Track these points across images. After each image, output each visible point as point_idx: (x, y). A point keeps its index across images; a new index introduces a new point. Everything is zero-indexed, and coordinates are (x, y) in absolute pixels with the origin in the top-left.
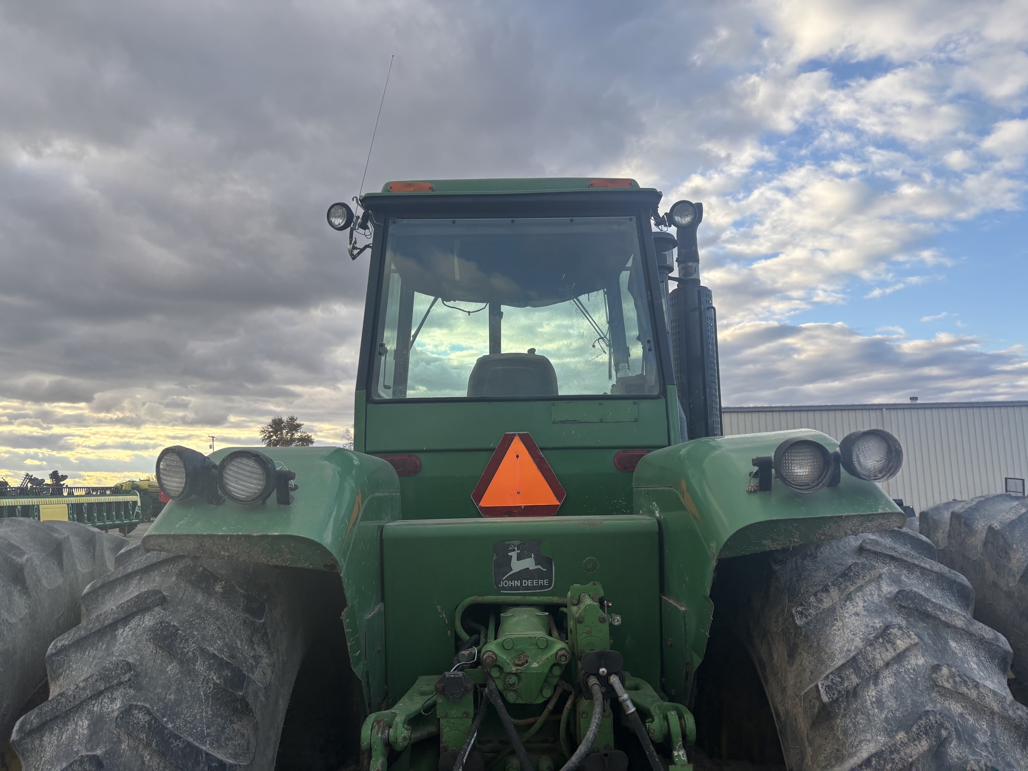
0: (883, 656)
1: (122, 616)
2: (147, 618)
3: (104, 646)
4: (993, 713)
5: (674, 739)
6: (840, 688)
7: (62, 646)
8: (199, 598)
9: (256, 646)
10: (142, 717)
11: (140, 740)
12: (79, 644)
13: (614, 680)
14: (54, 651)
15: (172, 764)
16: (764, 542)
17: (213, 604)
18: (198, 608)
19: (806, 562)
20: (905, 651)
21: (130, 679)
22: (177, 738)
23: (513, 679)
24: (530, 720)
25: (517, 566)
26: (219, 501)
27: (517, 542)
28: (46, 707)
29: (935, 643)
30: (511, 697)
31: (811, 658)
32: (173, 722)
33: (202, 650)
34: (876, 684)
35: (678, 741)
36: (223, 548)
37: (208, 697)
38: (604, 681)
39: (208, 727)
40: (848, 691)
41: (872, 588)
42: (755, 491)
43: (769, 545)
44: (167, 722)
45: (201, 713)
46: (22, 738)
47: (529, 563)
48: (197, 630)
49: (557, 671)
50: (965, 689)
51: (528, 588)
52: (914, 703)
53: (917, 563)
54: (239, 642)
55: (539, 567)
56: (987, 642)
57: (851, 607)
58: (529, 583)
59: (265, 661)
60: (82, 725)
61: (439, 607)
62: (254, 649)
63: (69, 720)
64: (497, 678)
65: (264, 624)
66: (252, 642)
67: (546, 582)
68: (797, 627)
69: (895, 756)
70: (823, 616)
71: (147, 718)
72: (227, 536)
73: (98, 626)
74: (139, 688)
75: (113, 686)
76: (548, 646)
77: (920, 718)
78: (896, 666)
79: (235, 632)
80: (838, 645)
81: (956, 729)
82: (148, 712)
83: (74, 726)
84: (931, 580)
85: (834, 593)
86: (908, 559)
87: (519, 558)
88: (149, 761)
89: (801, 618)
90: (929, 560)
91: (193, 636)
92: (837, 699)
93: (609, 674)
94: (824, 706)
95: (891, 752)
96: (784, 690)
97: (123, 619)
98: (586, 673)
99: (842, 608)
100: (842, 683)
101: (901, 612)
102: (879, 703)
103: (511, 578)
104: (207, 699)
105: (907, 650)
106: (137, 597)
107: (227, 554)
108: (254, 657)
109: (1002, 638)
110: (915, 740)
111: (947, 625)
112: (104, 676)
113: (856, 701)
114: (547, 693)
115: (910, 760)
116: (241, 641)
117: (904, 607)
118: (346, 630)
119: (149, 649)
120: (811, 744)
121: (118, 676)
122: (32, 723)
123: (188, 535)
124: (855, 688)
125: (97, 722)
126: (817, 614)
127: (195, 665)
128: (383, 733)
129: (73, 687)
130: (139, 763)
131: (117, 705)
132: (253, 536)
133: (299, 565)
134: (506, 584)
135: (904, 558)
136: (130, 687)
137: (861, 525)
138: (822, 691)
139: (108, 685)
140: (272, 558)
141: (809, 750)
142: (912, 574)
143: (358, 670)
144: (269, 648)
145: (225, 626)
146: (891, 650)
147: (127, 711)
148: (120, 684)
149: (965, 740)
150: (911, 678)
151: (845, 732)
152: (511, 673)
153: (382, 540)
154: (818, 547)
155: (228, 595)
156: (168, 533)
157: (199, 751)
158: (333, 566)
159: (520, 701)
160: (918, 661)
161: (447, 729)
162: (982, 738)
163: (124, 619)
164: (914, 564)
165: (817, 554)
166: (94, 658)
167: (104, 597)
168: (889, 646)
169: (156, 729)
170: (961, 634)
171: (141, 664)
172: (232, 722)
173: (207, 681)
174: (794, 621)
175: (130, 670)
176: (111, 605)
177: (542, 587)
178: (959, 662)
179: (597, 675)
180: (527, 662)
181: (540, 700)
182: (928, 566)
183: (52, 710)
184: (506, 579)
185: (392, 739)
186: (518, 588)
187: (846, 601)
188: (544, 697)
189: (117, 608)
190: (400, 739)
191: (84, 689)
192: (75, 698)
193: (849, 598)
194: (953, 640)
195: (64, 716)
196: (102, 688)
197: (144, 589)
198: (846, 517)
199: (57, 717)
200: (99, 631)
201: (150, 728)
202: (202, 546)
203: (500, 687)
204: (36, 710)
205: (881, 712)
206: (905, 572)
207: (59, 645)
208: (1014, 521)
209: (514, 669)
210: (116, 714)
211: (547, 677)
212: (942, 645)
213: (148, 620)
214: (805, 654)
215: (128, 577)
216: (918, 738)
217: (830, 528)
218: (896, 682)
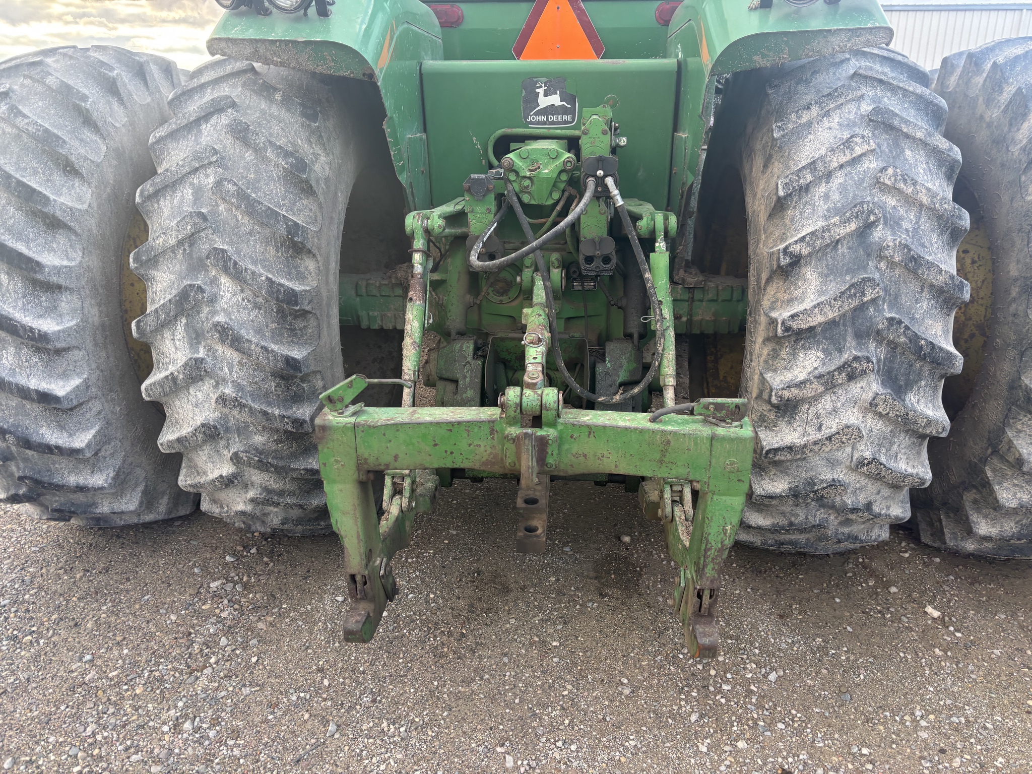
0: (840, 158)
1: (203, 114)
2: (223, 117)
3: (193, 138)
4: (921, 205)
5: (657, 233)
6: (795, 184)
7: (160, 136)
8: (263, 105)
9: (314, 146)
10: (231, 187)
11: (232, 203)
12: (173, 135)
13: (609, 181)
14: (154, 140)
15: (259, 221)
16: (756, 58)
17: (275, 110)
18: (263, 112)
19: (799, 87)
20: (860, 156)
21: (217, 161)
22: (260, 203)
23: (527, 183)
24: (543, 220)
25: (544, 101)
26: (266, 13)
27: (545, 79)
28: (157, 179)
29: (890, 151)
30: (526, 198)
31: (781, 166)
32: (255, 193)
33: (271, 142)
34: (827, 183)
35: (660, 236)
36: (275, 54)
37: (280, 178)
38: (600, 182)
39: (283, 200)
40: (801, 187)
41: (852, 107)
42: (756, 8)
43: (760, 61)
44: (251, 193)
45: (276, 189)
46: (144, 202)
47: (555, 100)
48: (264, 128)
49: (564, 177)
50: (902, 185)
51: (553, 123)
52: (855, 195)
53: (901, 85)
54: (299, 141)
55: (564, 103)
56: (939, 151)
57: (827, 123)
58: (554, 118)
59: (323, 159)
60: (187, 193)
61: (474, 139)
62: (313, 148)
63: (176, 189)
64: (513, 181)
65: (318, 127)
66: (310, 141)
67: (569, 118)
68: (774, 139)
69: (827, 234)
70: (798, 130)
71: (235, 188)
72: (276, 41)
73: (185, 122)
74: (226, 168)
75: (205, 165)
76: (558, 156)
77: (855, 206)
78: (849, 168)
79: (295, 133)
80: (806, 154)
81: (884, 216)
82: (235, 184)
83: (181, 194)
84: (909, 102)
85: (815, 111)
86: (895, 83)
87: (546, 95)
88: (241, 220)
89: (779, 131)
90: (914, 83)
91: (263, 133)
92: (791, 193)
93: (605, 176)
94: (779, 199)
95: (824, 231)
96: (755, 195)
97: (204, 117)
98: (586, 174)
99: (818, 123)
100: (798, 181)
101: (869, 125)
102: (827, 197)
103: (538, 113)
104: (279, 179)
105: (863, 155)
106: (212, 100)
107: (279, 60)
108: (313, 154)
109: (956, 149)
110: (845, 223)
111: (907, 136)
112: (197, 157)
113: (807, 195)
114: (556, 196)
115: (838, 237)
116: (302, 140)
117: (873, 121)
118: (389, 140)
119: (229, 141)
120: (765, 232)
121: (208, 157)
122: (148, 190)
123: (244, 40)
124: (808, 185)
125: (198, 192)
126: (793, 128)
127: (266, 152)
128: (422, 221)
129: (175, 165)
130: (234, 220)
131: (211, 180)
132: (299, 42)
133: (342, 73)
134: (533, 118)
135: (891, 81)
136: (219, 167)
137: (849, 40)
138: (780, 187)
139: (201, 164)
140: (318, 66)
141: (763, 237)
142: (895, 96)
143: (403, 178)
144: (325, 149)
145: (287, 127)
146: (848, 155)
147: (219, 183)
148: (210, 163)
149: (890, 225)
150: (859, 178)
151: (792, 220)
152: (525, 177)
153: (421, 75)
154: (815, 72)
155: (286, 101)
156: (226, 37)
157: (277, 214)
158: (371, 75)
159: (533, 202)
160: (871, 164)
161: (474, 221)
162: (906, 225)
163: (206, 117)
164: (899, 87)
165: (811, 80)
166: (187, 146)
167: (186, 104)
168: (847, 152)
169: (242, 196)
170: (917, 145)
171: (225, 151)
172: (301, 199)
173: (277, 165)
174: (772, 134)
175: (216, 153)
176: (193, 107)
177: (566, 122)
178: (908, 167)
179: (595, 176)
180: (539, 168)
181: (550, 202)
182: (911, 89)
183: (162, 181)
184: (533, 114)
185: (430, 227)
186: (544, 123)
187: (823, 117)
188: (553, 199)
189: (198, 108)
190: (436, 227)
191: (183, 166)
192: (177, 173)
193: (827, 114)
194: (909, 148)
195: (172, 186)
196: (197, 165)
197: (216, 95)
198: (836, 31)
199: (167, 186)
200: (186, 125)
201: (238, 195)
202: (257, 51)
203: (517, 189)
204: (150, 182)
205: (825, 203)
206: (889, 94)
207: (158, 135)
208: (1019, 55)
209: (528, 174)
210: (211, 186)
211: (555, 182)
212: (897, 152)
213: (224, 119)
214: (776, 163)
215: (202, 87)
216: (849, 220)
217: (818, 43)
218: (845, 181)
